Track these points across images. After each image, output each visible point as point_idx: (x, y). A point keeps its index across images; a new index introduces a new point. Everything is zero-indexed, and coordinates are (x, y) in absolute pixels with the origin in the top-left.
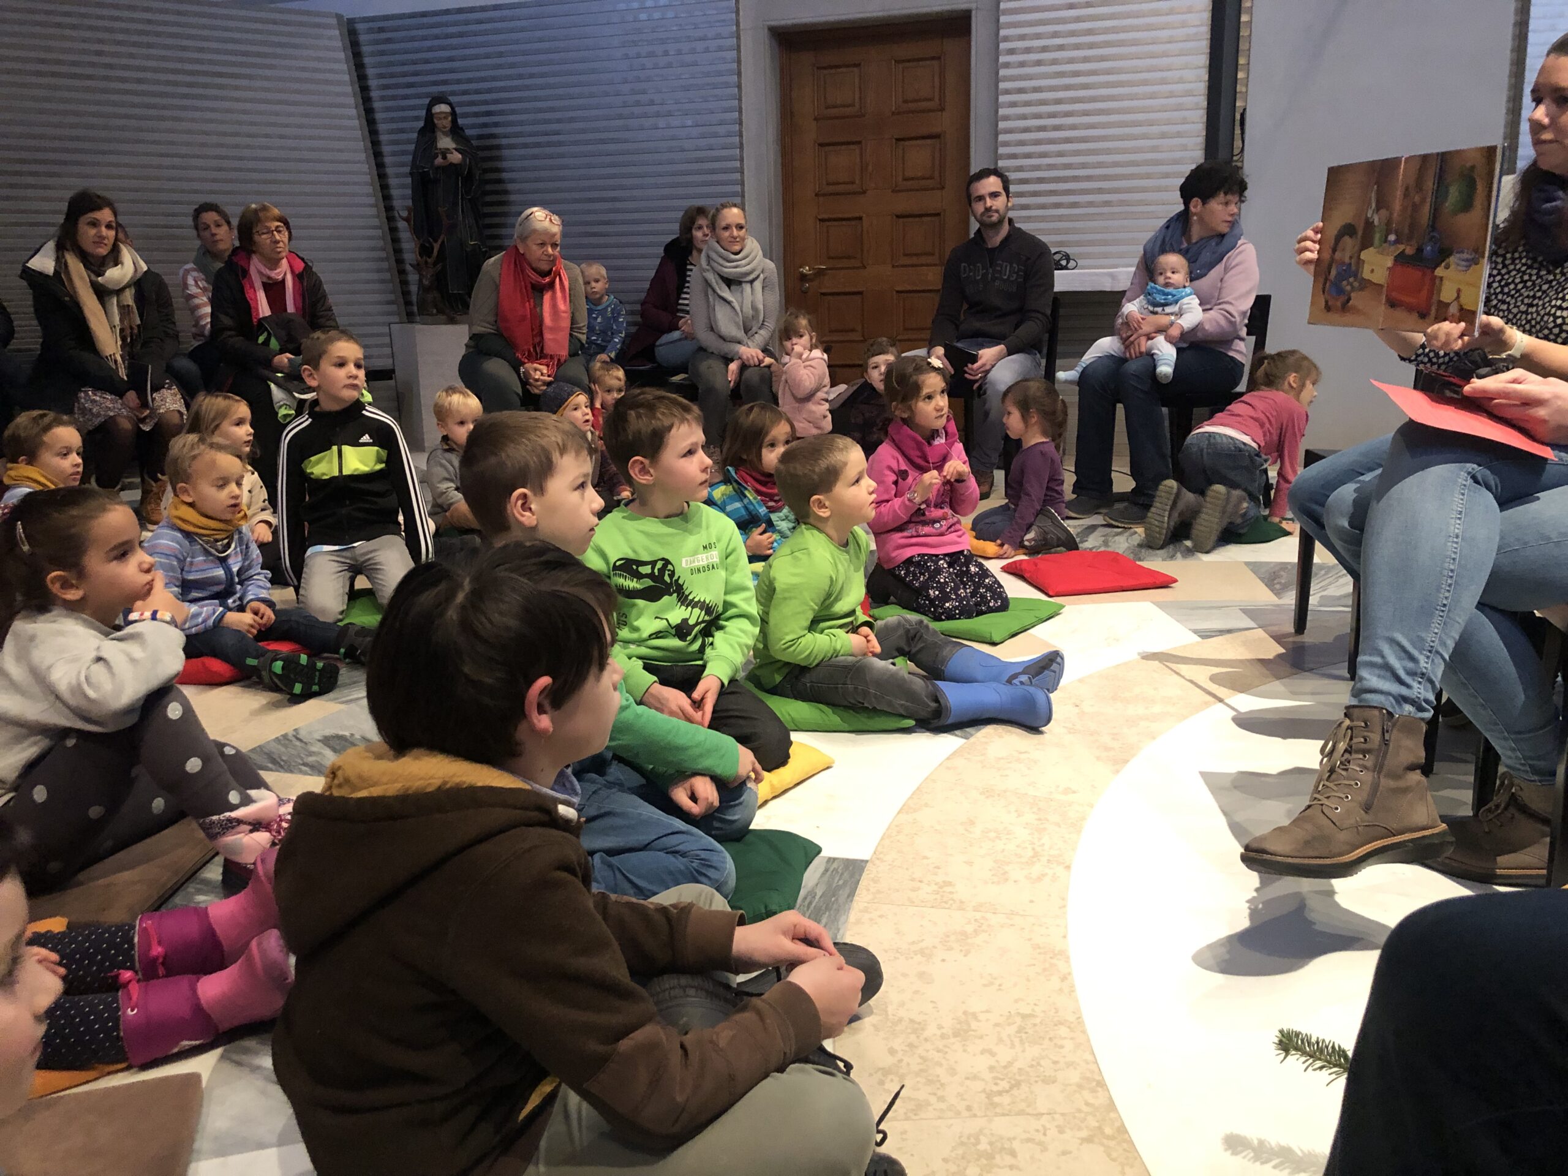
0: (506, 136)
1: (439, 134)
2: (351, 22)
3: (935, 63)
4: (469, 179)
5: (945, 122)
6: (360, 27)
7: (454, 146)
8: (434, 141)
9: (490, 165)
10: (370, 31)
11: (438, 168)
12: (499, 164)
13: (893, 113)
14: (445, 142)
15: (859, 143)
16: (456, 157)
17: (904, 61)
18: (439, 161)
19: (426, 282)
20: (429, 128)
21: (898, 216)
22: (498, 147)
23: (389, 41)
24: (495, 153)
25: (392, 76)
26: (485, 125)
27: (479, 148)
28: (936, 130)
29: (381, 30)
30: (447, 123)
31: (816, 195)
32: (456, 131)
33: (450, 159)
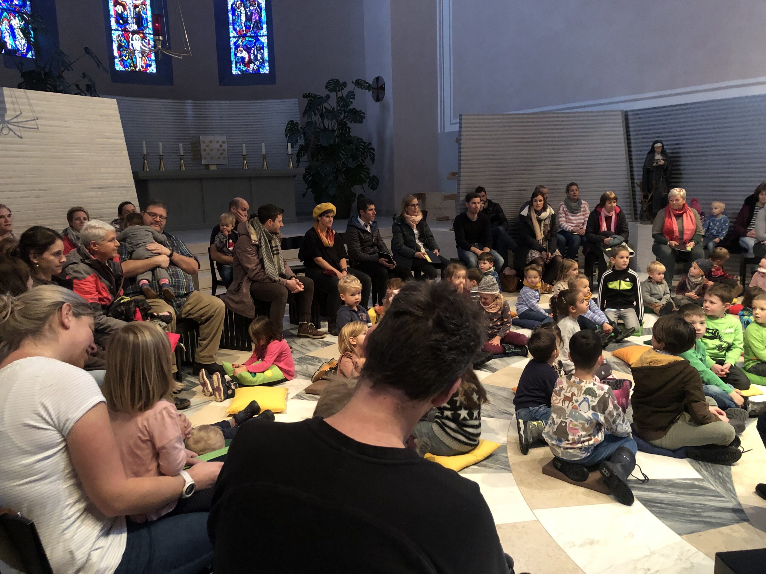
0: (683, 153)
1: (656, 154)
2: (626, 112)
6: (629, 114)
7: (662, 158)
8: (654, 156)
9: (675, 163)
10: (634, 115)
11: (654, 167)
12: (679, 163)
14: (658, 157)
16: (662, 162)
19: (645, 209)
20: (652, 151)
22: (680, 157)
23: (640, 119)
24: (677, 159)
25: (640, 130)
26: (675, 148)
27: (671, 157)
29: (637, 114)
30: (660, 150)
32: (663, 152)
33: (659, 163)
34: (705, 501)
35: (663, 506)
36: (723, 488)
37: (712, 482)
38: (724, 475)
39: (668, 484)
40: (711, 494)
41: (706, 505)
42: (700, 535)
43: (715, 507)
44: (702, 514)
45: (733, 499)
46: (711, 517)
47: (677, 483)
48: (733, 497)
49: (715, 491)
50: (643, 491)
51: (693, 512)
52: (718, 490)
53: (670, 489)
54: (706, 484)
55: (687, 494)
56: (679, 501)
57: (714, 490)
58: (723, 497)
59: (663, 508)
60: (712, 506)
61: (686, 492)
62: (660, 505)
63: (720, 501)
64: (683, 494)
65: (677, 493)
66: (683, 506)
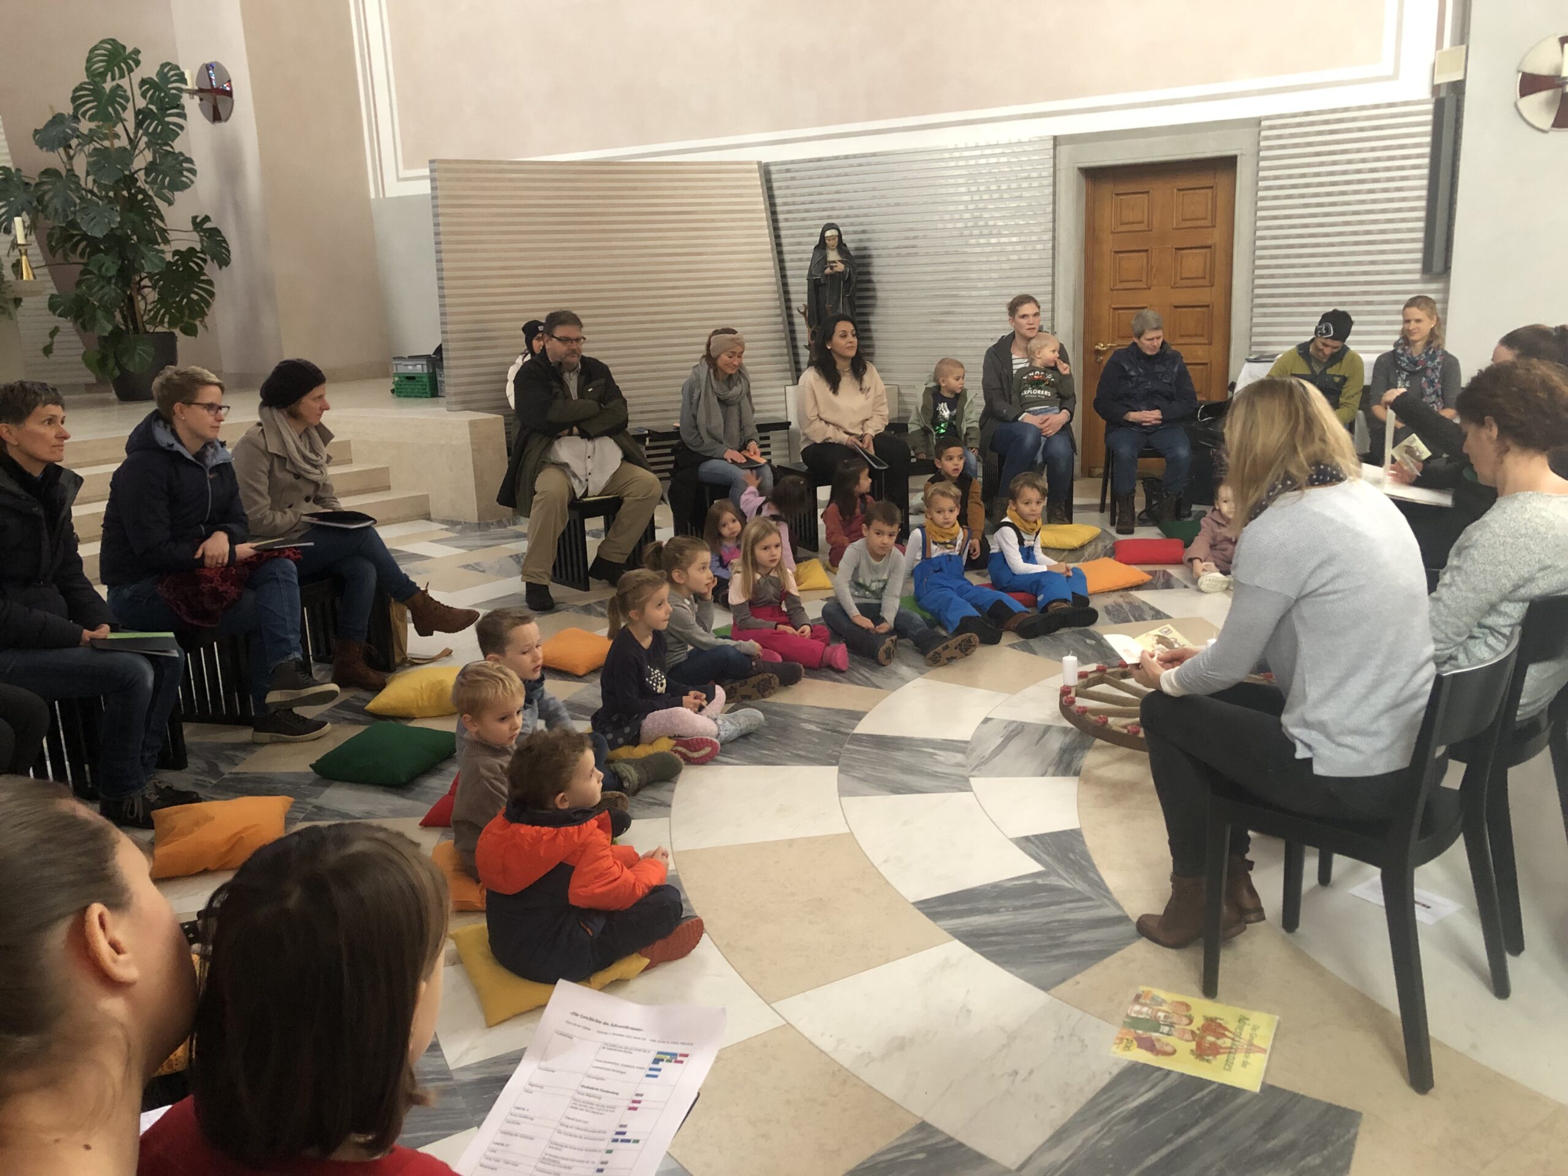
1: (829, 251)
2: (767, 165)
3: (1209, 191)
4: (848, 282)
5: (1216, 237)
6: (772, 168)
7: (840, 259)
8: (825, 255)
10: (780, 171)
11: (827, 276)
13: (1174, 229)
15: (1147, 251)
16: (840, 267)
17: (1183, 190)
18: (828, 271)
20: (822, 245)
21: (1176, 307)
23: (793, 179)
26: (862, 240)
28: (1209, 242)
29: (788, 171)
30: (835, 242)
31: (1111, 290)
32: (841, 247)
33: (835, 269)
34: (1065, 912)
35: (999, 939)
36: (1084, 882)
37: (1065, 875)
38: (1078, 858)
39: (994, 894)
40: (1068, 898)
41: (1068, 920)
42: (1078, 983)
43: (1084, 921)
44: (1067, 939)
45: (1106, 901)
46: (1082, 943)
47: (1009, 888)
48: (1105, 897)
49: (1073, 891)
50: (958, 917)
51: (1053, 938)
52: (1079, 888)
53: (1002, 902)
54: (1054, 881)
55: (1034, 906)
56: (1022, 924)
57: (1070, 889)
58: (1089, 899)
59: (1000, 943)
60: (1077, 920)
61: (1029, 903)
62: (994, 939)
63: (1088, 908)
64: (1024, 907)
65: (1016, 909)
66: (1032, 932)
